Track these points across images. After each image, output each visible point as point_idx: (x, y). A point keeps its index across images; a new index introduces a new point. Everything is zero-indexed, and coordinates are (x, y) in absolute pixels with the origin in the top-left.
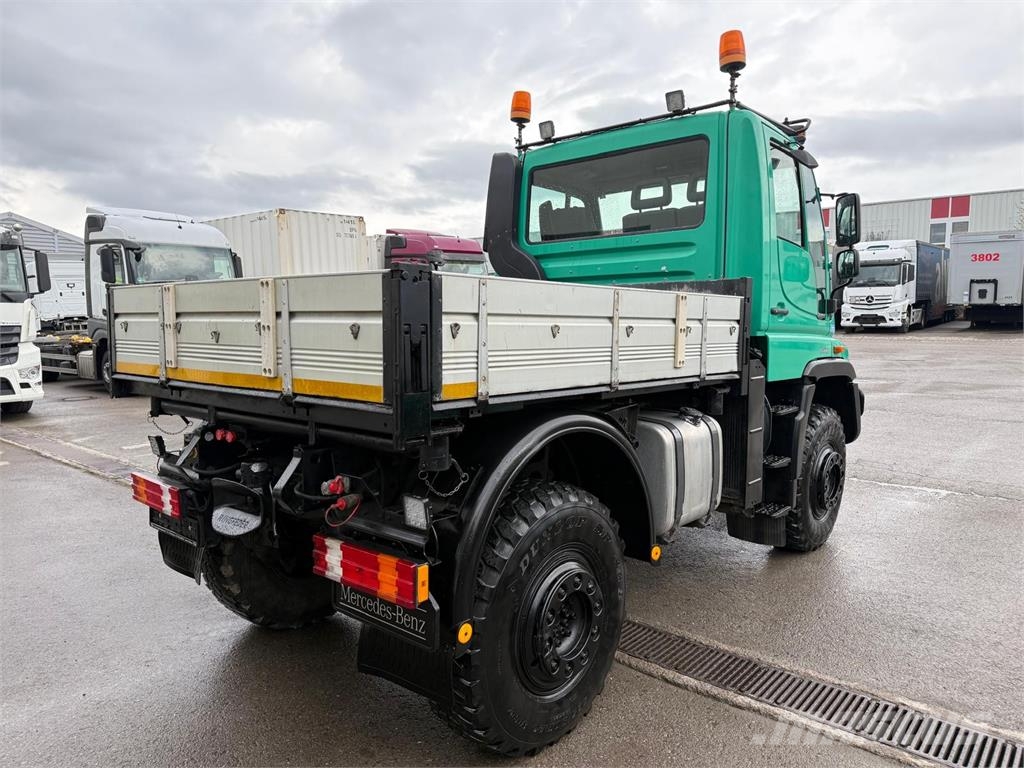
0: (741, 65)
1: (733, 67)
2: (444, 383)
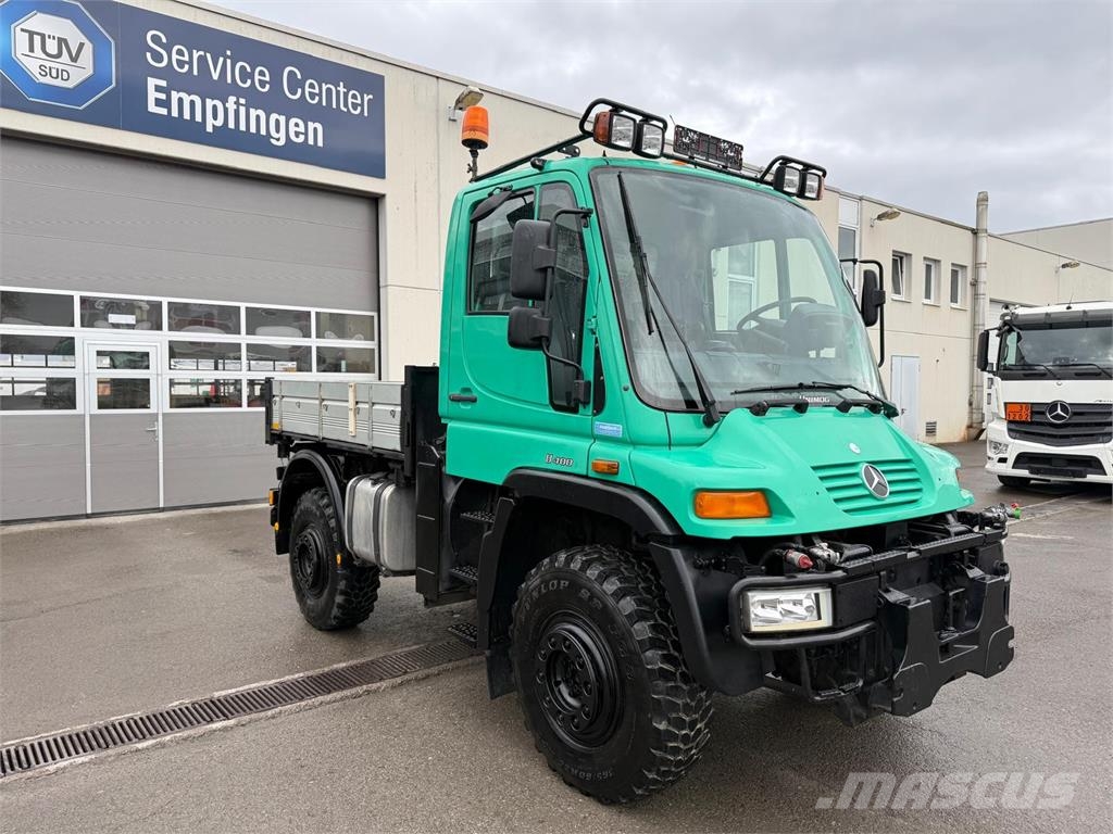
0: (483, 145)
2: (273, 422)
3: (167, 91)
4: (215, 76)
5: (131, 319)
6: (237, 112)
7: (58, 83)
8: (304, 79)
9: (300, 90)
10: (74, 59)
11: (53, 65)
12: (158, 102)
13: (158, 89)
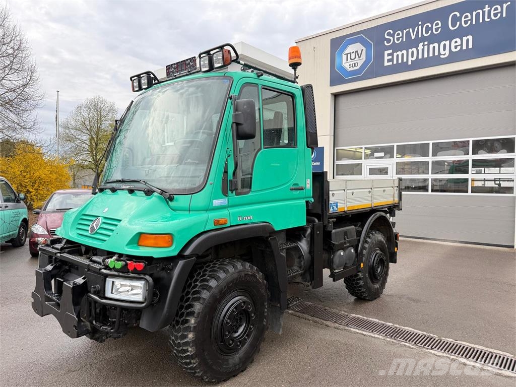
3: (392, 54)
4: (413, 37)
5: (382, 154)
6: (423, 50)
7: (355, 68)
8: (461, 16)
9: (458, 23)
10: (359, 57)
11: (354, 62)
12: (389, 61)
13: (389, 55)
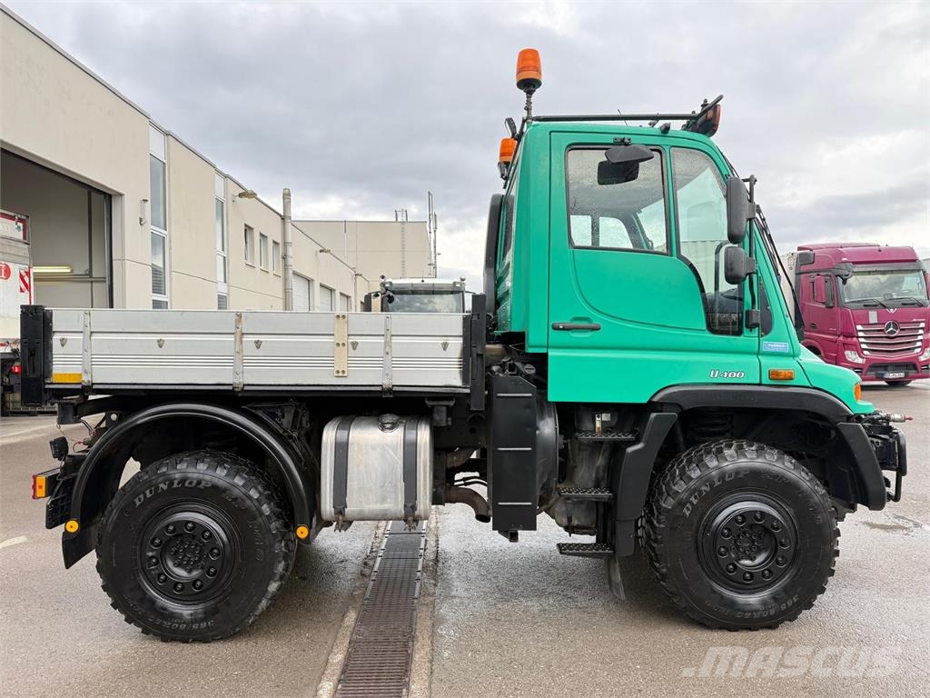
1: (529, 85)
2: (54, 372)
